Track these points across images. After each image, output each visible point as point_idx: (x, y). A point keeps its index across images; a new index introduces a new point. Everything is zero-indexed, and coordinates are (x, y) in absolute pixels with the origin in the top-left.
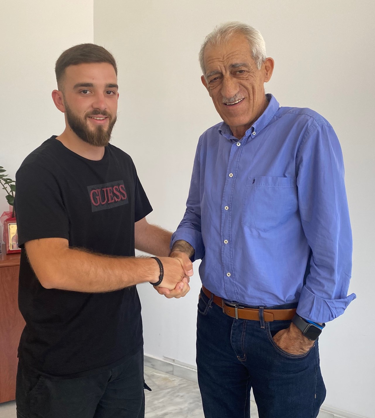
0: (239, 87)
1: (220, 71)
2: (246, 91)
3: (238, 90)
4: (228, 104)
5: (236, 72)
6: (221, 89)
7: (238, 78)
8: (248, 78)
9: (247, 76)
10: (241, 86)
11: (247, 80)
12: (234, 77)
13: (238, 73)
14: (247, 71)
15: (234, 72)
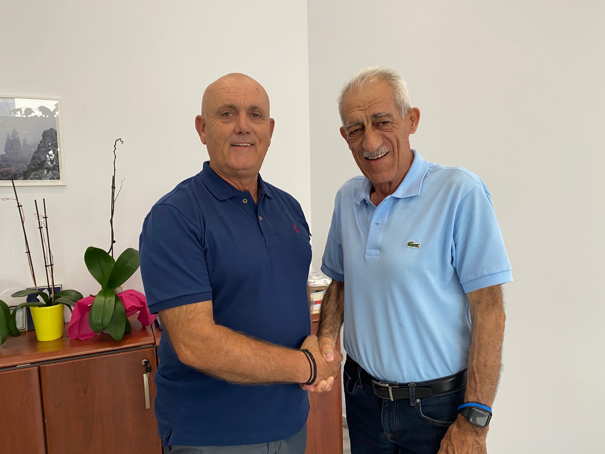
0: (383, 139)
1: (362, 122)
2: (390, 144)
3: (381, 142)
4: (370, 158)
5: (379, 123)
6: (362, 142)
7: (381, 129)
8: (392, 130)
9: (391, 127)
10: (384, 138)
11: (390, 132)
12: (377, 129)
13: (381, 124)
14: (391, 122)
15: (377, 123)
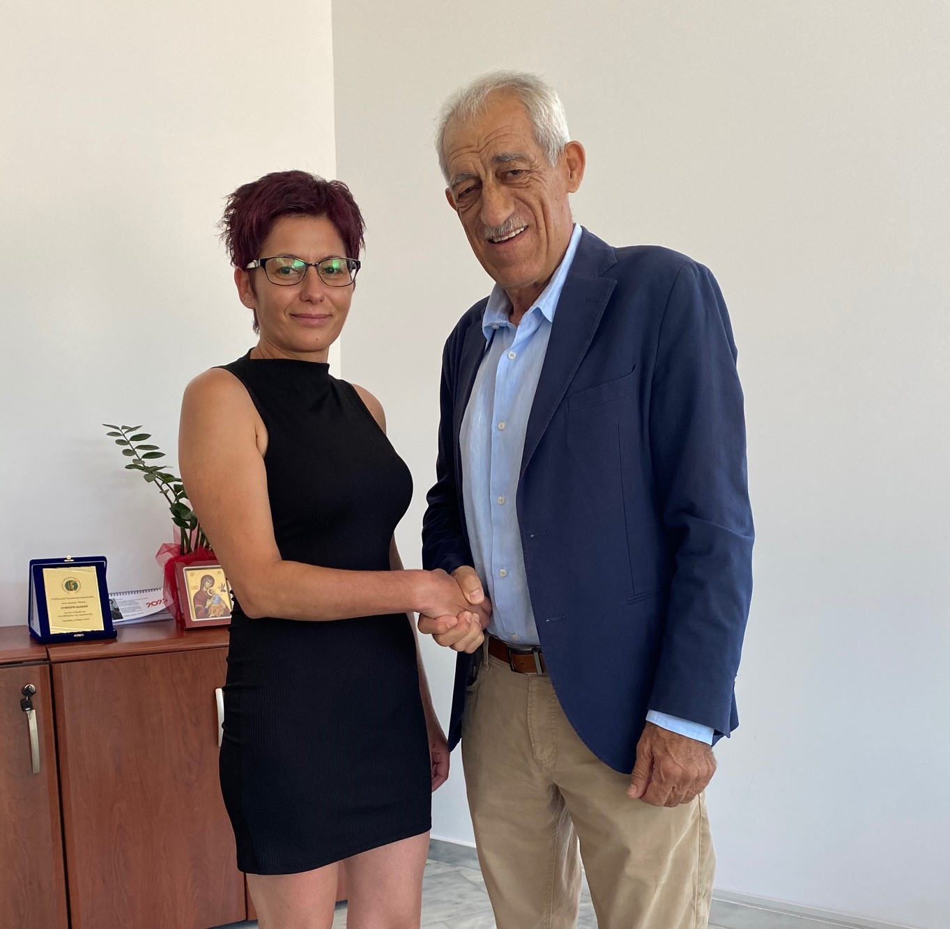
0: (515, 204)
1: (476, 175)
2: (529, 211)
3: (512, 209)
4: (495, 241)
5: (507, 173)
6: (479, 211)
7: (511, 185)
8: (528, 184)
9: (527, 179)
10: (517, 200)
11: (527, 187)
12: (504, 183)
13: (510, 174)
14: (527, 171)
15: (503, 173)
